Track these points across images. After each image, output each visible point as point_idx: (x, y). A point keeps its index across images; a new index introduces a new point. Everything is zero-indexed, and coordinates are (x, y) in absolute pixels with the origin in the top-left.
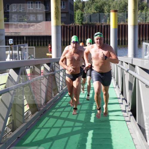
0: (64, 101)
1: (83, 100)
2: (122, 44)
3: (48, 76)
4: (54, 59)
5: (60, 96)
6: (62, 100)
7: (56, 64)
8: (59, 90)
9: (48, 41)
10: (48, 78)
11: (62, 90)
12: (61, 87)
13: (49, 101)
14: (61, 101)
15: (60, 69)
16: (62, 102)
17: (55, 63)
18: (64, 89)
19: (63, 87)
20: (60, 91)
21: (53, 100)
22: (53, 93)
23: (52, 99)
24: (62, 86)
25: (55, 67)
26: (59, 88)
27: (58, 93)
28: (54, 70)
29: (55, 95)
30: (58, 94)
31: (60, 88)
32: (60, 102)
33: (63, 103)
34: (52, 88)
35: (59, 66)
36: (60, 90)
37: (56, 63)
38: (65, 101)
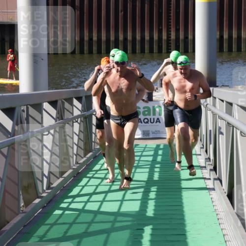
0: (55, 224)
1: (112, 218)
2: (230, 50)
3: (7, 148)
4: (25, 96)
5: (44, 207)
6: (50, 220)
7: (32, 111)
8: (41, 191)
9: (7, 38)
10: (5, 153)
11: (49, 188)
12: (45, 180)
13: (8, 222)
14: (46, 222)
15: (43, 126)
16: (48, 227)
17: (27, 109)
18: (54, 185)
19: (52, 181)
20: (44, 191)
21: (22, 218)
22: (21, 197)
23: (18, 218)
24: (48, 178)
25: (27, 120)
26: (39, 184)
27: (38, 197)
28: (25, 130)
29: (27, 204)
30: (37, 201)
31: (42, 182)
32: (43, 227)
33: (52, 230)
34: (17, 185)
35: (42, 118)
36: (45, 188)
37: (30, 109)
38: (60, 221)
